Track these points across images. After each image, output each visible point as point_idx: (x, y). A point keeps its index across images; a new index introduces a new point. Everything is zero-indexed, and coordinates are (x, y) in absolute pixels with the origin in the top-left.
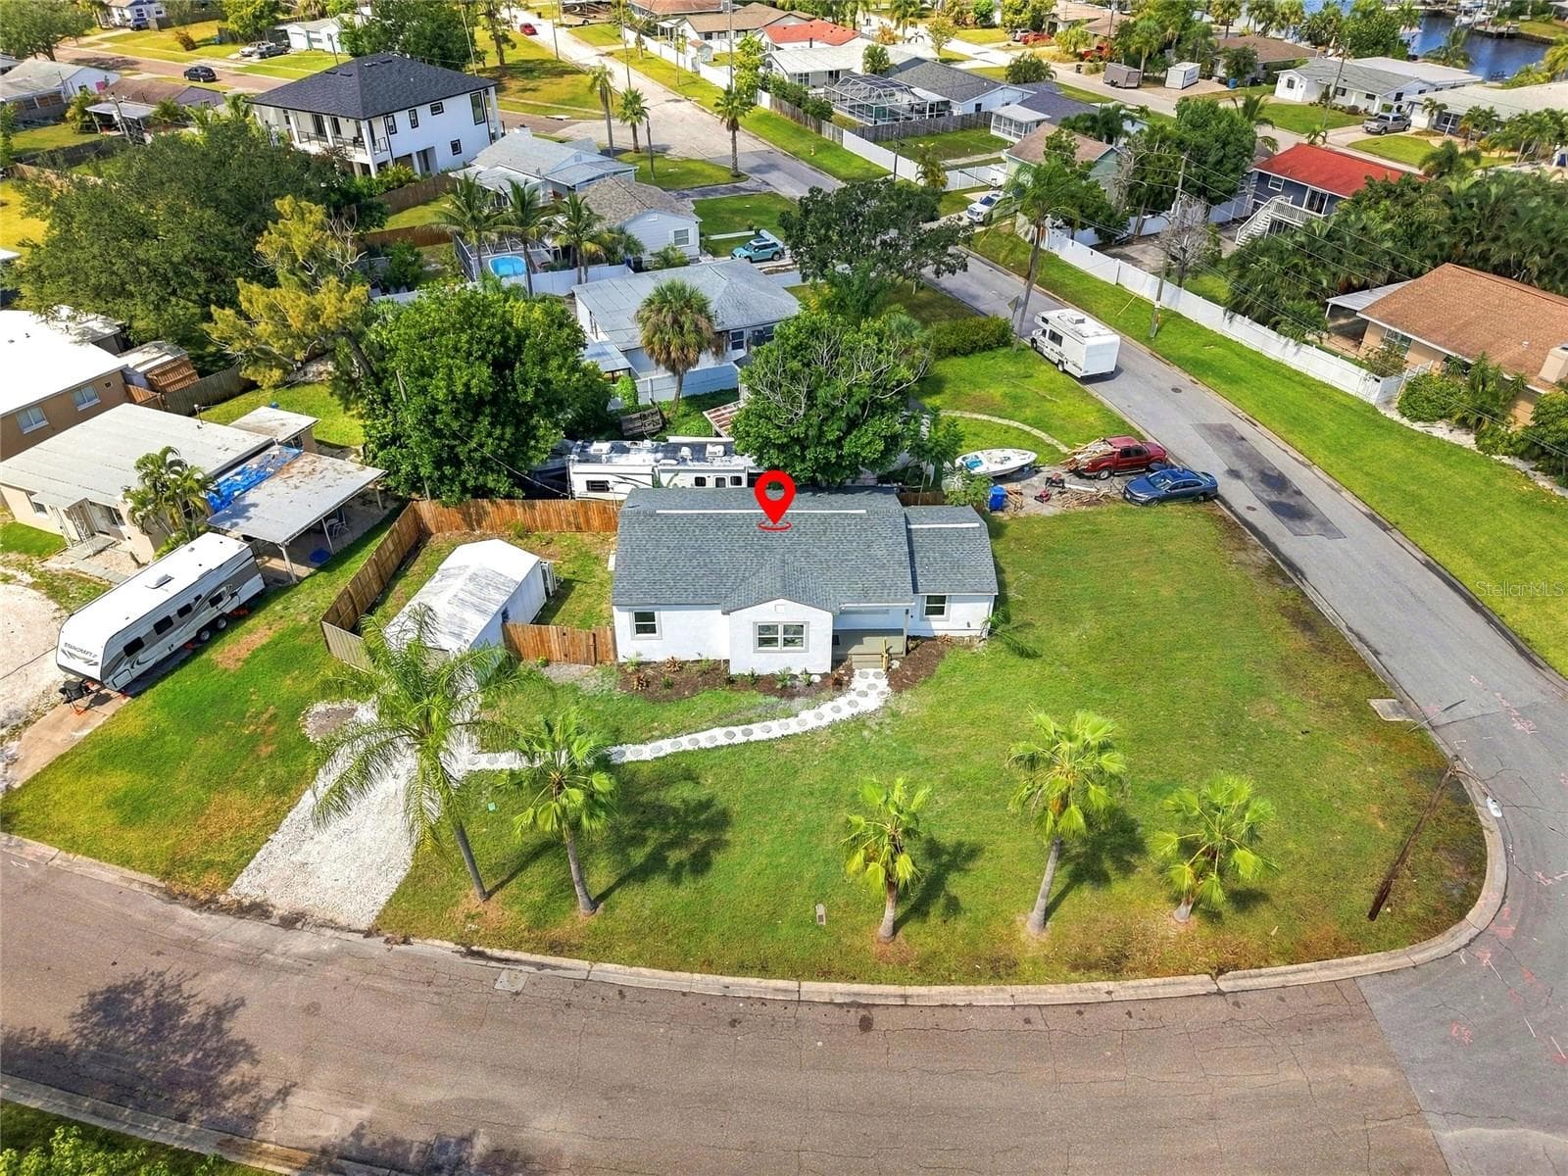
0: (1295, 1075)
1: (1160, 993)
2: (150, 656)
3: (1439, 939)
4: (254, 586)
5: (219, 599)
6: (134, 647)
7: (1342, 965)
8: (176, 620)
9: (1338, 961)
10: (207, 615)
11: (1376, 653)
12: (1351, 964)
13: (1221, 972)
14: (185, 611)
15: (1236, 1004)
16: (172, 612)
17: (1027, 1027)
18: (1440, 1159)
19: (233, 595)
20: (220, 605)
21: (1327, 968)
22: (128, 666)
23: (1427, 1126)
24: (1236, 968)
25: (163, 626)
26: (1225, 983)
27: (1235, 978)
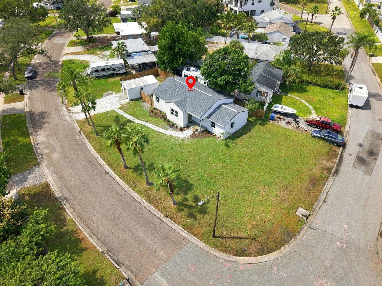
0: (149, 240)
1: (152, 211)
2: (100, 74)
3: (222, 253)
4: (123, 71)
5: (115, 70)
6: (97, 71)
7: (192, 237)
8: (106, 70)
9: (193, 236)
10: (112, 72)
11: (324, 202)
12: (195, 239)
13: (167, 217)
14: (108, 69)
15: (160, 224)
16: (106, 68)
17: (123, 196)
18: (148, 276)
19: (119, 71)
20: (115, 71)
21: (189, 235)
22: (95, 74)
23: (156, 270)
24: (171, 219)
25: (103, 70)
26: (165, 219)
27: (168, 220)
